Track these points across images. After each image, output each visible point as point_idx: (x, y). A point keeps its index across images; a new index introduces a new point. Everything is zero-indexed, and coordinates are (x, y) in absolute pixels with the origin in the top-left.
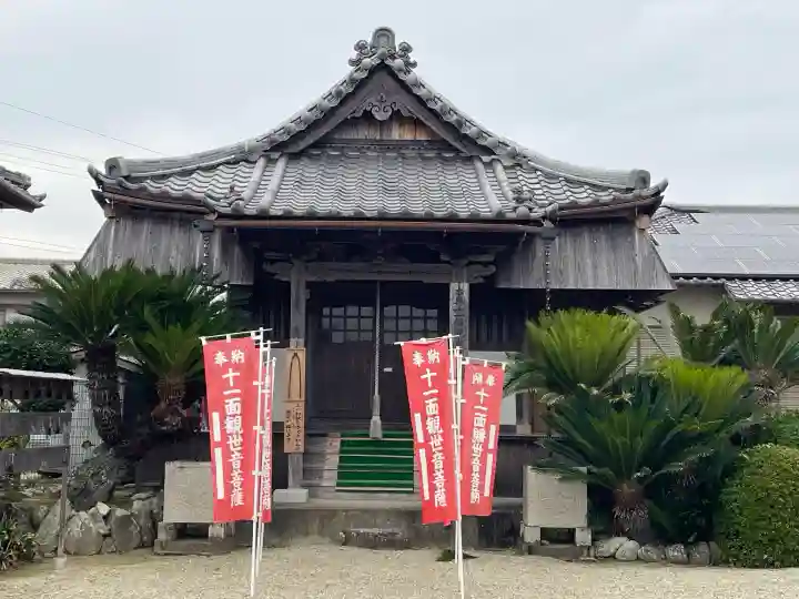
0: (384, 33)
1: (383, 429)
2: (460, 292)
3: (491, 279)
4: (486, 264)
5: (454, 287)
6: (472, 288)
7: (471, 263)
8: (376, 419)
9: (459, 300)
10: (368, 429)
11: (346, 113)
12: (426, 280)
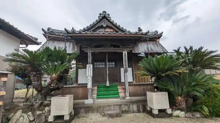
0: (105, 12)
1: (109, 84)
2: (125, 53)
3: (131, 51)
4: (130, 48)
5: (124, 52)
6: (128, 53)
7: (126, 48)
8: (108, 82)
9: (125, 55)
10: (106, 84)
11: (98, 25)
12: (118, 51)
